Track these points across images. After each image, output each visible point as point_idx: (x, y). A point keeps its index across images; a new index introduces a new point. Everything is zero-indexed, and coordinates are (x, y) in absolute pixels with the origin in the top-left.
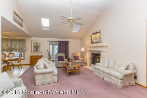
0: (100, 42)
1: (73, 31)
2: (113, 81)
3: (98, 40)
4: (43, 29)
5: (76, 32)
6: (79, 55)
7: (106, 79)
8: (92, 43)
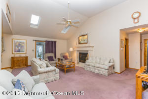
0: (87, 43)
1: (62, 32)
2: (102, 72)
3: (86, 41)
4: (31, 26)
5: (65, 33)
6: (67, 54)
7: (96, 71)
8: (80, 43)
